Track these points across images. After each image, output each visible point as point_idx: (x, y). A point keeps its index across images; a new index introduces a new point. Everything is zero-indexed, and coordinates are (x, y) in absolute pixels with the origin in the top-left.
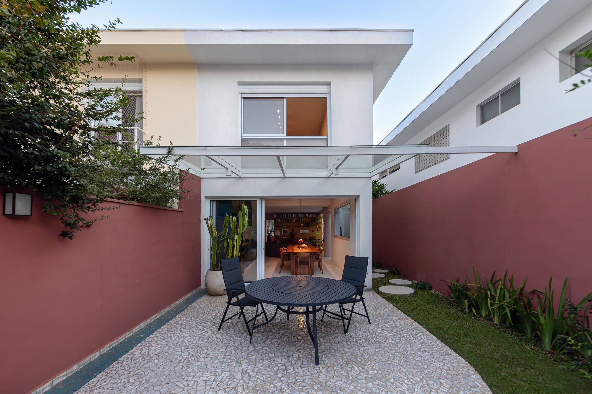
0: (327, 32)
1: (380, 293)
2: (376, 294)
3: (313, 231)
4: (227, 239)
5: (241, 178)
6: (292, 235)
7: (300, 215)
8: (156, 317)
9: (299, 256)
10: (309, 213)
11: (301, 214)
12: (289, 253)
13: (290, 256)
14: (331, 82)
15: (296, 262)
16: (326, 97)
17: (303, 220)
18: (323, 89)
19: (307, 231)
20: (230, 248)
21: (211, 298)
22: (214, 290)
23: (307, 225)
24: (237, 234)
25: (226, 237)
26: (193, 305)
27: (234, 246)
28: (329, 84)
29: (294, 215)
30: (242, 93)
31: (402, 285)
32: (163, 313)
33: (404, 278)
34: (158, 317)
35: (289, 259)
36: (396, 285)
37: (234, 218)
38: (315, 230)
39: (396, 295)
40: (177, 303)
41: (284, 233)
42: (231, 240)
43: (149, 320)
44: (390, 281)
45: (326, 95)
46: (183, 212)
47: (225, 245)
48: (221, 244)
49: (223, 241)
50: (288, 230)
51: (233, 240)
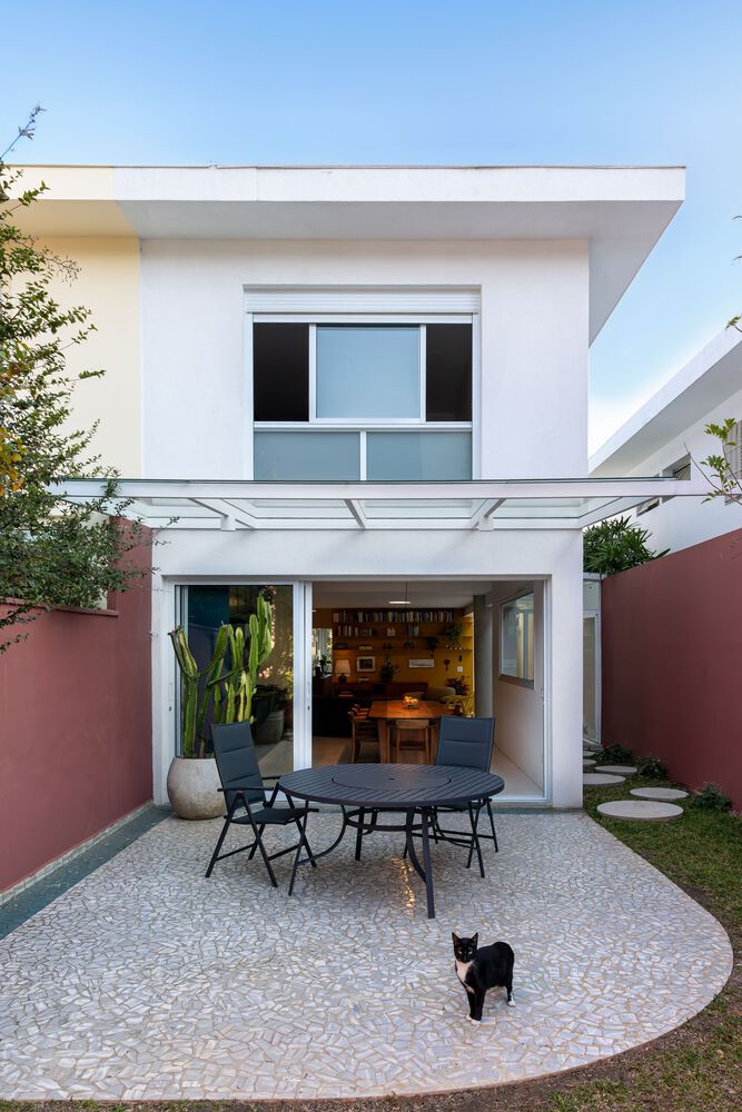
0: (469, 171)
1: (598, 817)
2: (588, 819)
3: (447, 662)
4: (220, 683)
5: (253, 530)
6: (387, 673)
7: (410, 617)
8: (71, 855)
9: (401, 727)
10: (436, 611)
11: (412, 613)
12: (375, 720)
13: (376, 730)
14: (480, 286)
15: (393, 743)
16: (469, 322)
17: (417, 630)
18: (461, 303)
19: (430, 663)
20: (231, 705)
21: (185, 823)
22: (191, 803)
23: (430, 645)
24: (247, 670)
25: (218, 677)
26: (145, 836)
27: (237, 699)
28: (476, 290)
29: (390, 614)
30: (254, 313)
31: (660, 801)
32: (84, 850)
33: (673, 787)
34: (75, 856)
35: (375, 737)
36: (646, 799)
37: (239, 631)
38: (453, 659)
39: (633, 821)
40: (107, 831)
41: (362, 667)
42: (232, 686)
43: (61, 860)
44: (632, 792)
45: (470, 317)
46: (116, 616)
47: (217, 697)
48: (207, 694)
49: (211, 688)
50: (373, 658)
51: (238, 686)
